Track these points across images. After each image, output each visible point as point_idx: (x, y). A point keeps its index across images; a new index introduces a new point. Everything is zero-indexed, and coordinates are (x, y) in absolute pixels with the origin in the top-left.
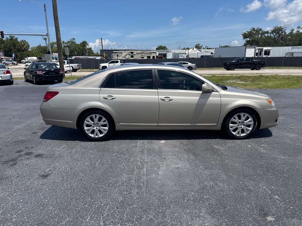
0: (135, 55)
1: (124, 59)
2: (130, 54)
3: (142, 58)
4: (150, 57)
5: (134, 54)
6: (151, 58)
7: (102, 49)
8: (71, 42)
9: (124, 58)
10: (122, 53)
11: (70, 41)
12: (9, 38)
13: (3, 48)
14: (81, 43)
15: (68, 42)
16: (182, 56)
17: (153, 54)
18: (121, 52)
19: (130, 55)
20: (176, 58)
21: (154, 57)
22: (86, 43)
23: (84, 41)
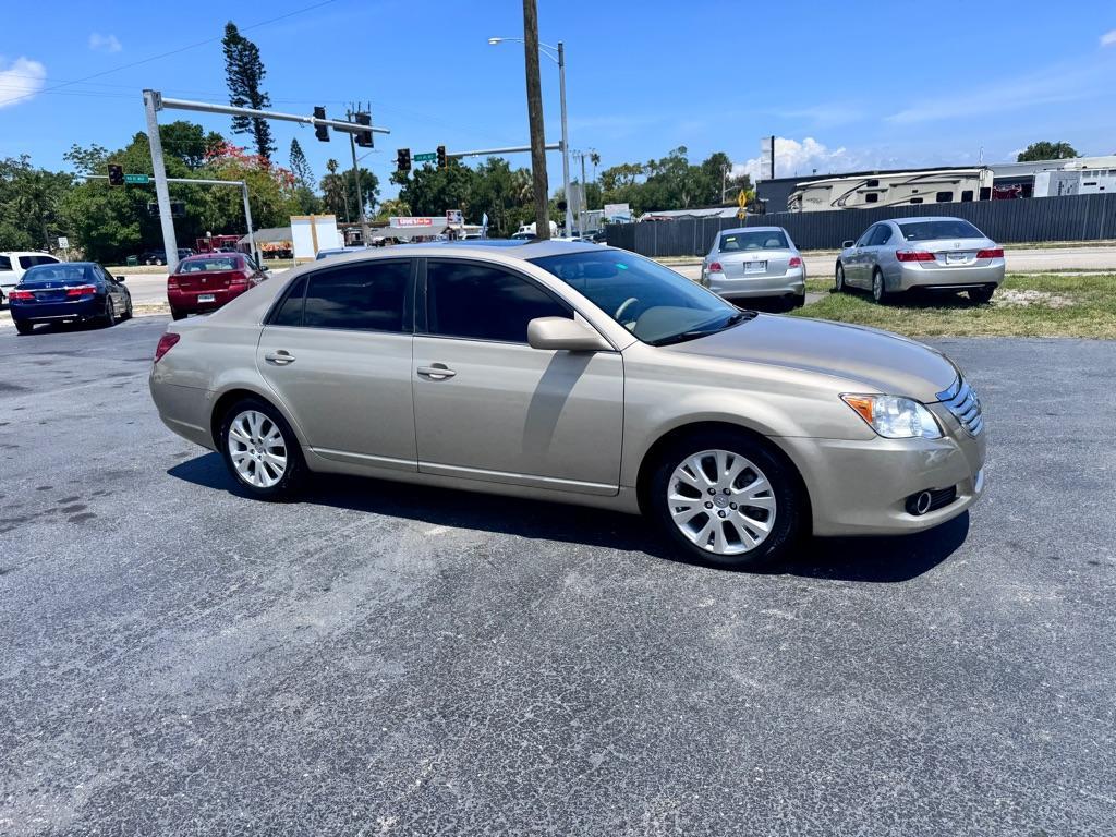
0: (883, 191)
1: (837, 208)
2: (865, 188)
3: (913, 201)
4: (951, 194)
5: (879, 187)
6: (957, 198)
7: (773, 176)
8: (671, 160)
9: (839, 205)
10: (831, 187)
11: (668, 157)
12: (485, 165)
13: (468, 198)
14: (707, 163)
15: (663, 163)
16: (1095, 184)
17: (963, 180)
18: (829, 185)
19: (861, 192)
20: (1062, 194)
21: (967, 195)
22: (725, 159)
23: (717, 152)
